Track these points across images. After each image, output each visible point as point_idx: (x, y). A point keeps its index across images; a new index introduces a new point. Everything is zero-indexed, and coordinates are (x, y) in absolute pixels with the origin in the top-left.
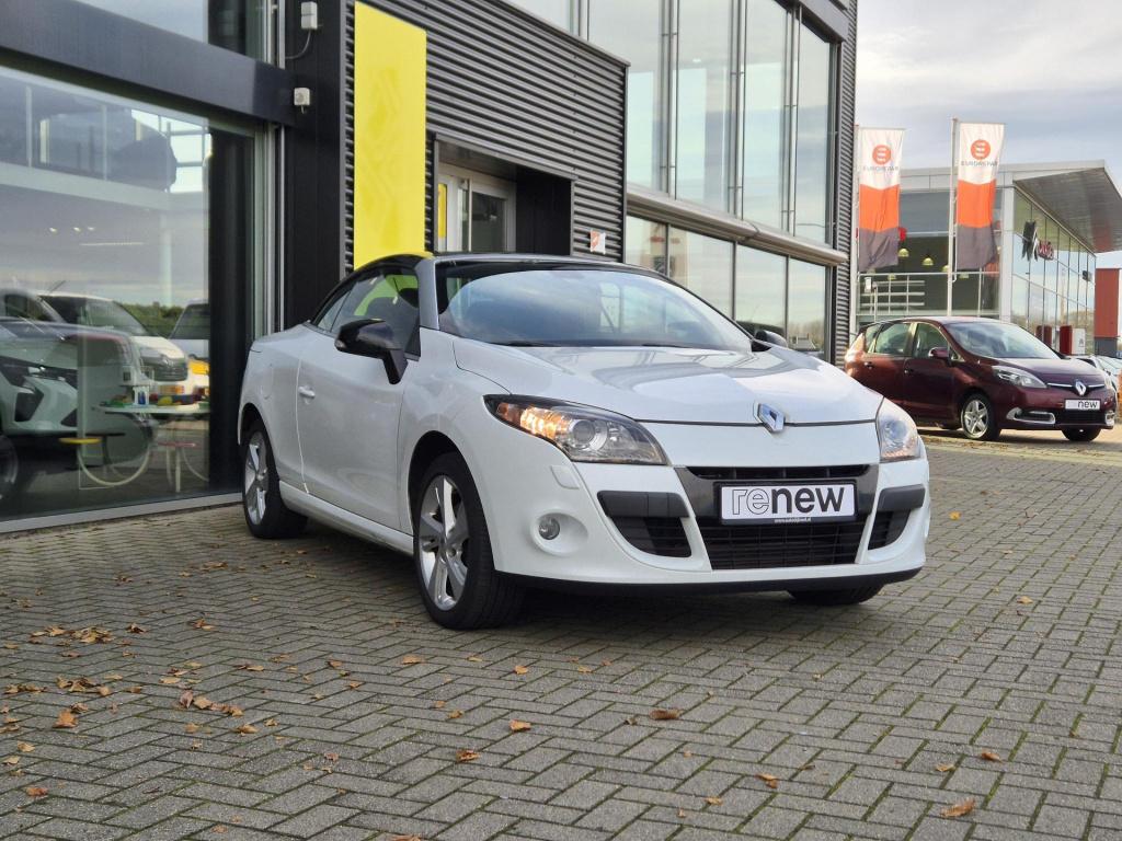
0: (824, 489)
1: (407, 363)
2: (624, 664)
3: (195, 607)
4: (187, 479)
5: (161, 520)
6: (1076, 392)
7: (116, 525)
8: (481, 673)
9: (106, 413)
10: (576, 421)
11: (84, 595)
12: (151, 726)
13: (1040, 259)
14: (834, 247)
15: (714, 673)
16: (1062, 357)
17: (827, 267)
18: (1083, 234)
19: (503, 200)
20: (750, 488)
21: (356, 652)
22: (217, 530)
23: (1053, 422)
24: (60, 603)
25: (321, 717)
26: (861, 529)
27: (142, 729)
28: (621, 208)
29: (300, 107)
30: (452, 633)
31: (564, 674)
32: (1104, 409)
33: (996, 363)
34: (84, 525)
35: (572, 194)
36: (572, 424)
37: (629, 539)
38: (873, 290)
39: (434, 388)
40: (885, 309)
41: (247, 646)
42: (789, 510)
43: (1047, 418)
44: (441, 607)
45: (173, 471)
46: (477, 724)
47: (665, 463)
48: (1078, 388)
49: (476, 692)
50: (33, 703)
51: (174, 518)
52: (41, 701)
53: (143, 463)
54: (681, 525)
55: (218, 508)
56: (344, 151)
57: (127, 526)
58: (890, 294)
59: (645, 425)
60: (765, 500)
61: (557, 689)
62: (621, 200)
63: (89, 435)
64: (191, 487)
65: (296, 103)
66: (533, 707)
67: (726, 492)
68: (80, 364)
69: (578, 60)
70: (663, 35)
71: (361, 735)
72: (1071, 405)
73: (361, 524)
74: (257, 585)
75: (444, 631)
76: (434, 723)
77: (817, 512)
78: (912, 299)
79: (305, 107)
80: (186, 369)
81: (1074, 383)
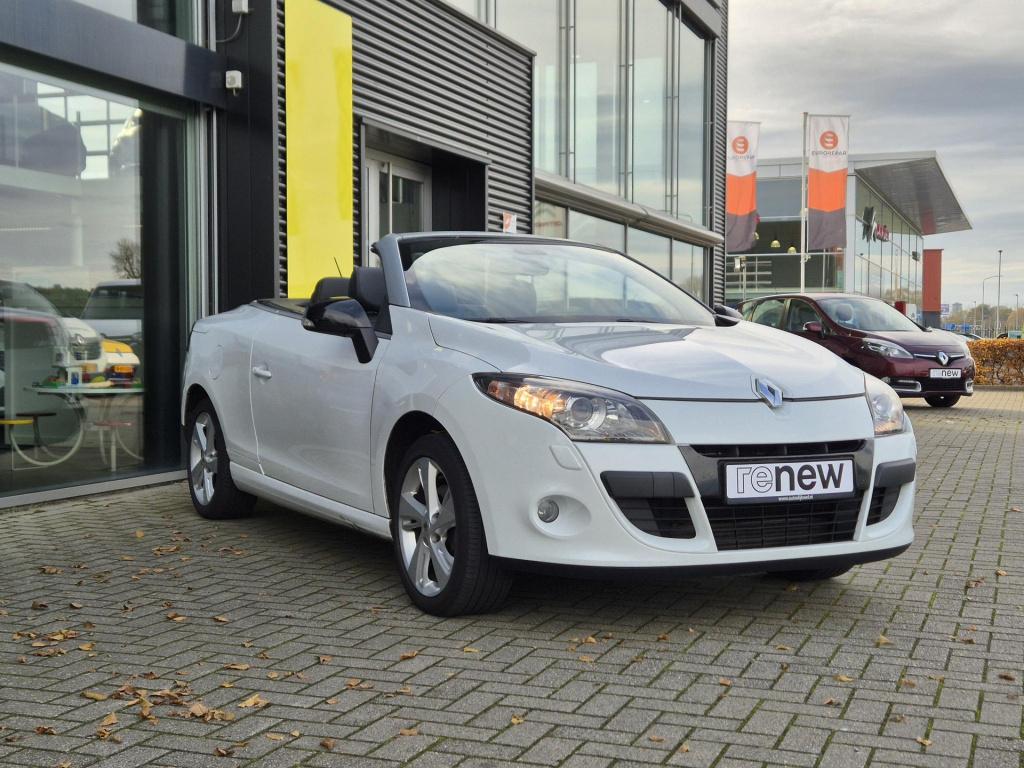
0: (825, 465)
1: (378, 342)
2: (625, 652)
3: (160, 596)
4: (122, 457)
5: (103, 501)
6: (940, 363)
7: (57, 507)
8: (481, 665)
9: (40, 393)
10: (575, 399)
11: (41, 585)
12: (147, 740)
13: (878, 241)
14: (711, 229)
15: (720, 659)
16: (923, 329)
17: (705, 248)
18: (912, 219)
19: (419, 183)
20: (754, 466)
21: (342, 644)
22: (163, 511)
23: (919, 390)
24: (16, 594)
25: (330, 722)
26: (858, 505)
27: (139, 744)
28: (530, 191)
29: (231, 90)
30: (435, 620)
31: (568, 664)
32: (964, 377)
33: (865, 335)
34: (25, 507)
35: (487, 177)
36: (570, 402)
37: (632, 520)
38: (741, 269)
39: (408, 368)
40: (752, 286)
41: (226, 640)
42: (792, 488)
43: (914, 386)
44: (425, 593)
45: (108, 451)
46: (499, 727)
47: (668, 441)
48: (942, 359)
49: (483, 688)
50: (12, 715)
51: (114, 498)
52: (20, 712)
53: (77, 442)
54: (685, 506)
55: (157, 488)
56: (277, 134)
57: (68, 507)
58: (756, 273)
59: (647, 403)
60: (769, 478)
61: (567, 683)
62: (530, 183)
63: (20, 416)
64: (127, 468)
65: (228, 86)
66: (550, 705)
67: (731, 470)
68: (7, 346)
69: (490, 49)
70: (561, 28)
71: (381, 745)
72: (935, 374)
73: (328, 507)
74: (217, 569)
75: (426, 617)
76: (453, 727)
77: (818, 490)
78: (761, 278)
79: (237, 90)
80: (99, 348)
81: (938, 353)
